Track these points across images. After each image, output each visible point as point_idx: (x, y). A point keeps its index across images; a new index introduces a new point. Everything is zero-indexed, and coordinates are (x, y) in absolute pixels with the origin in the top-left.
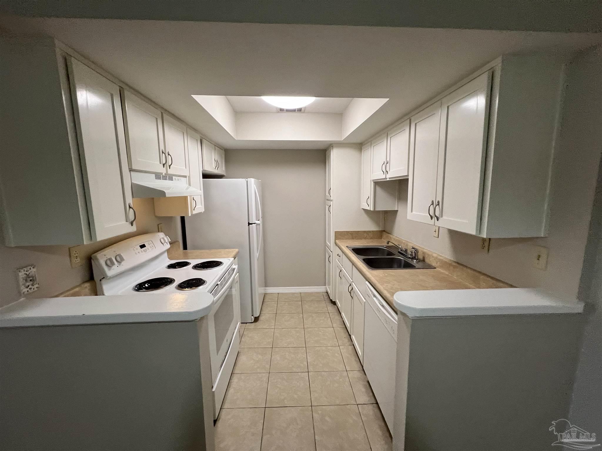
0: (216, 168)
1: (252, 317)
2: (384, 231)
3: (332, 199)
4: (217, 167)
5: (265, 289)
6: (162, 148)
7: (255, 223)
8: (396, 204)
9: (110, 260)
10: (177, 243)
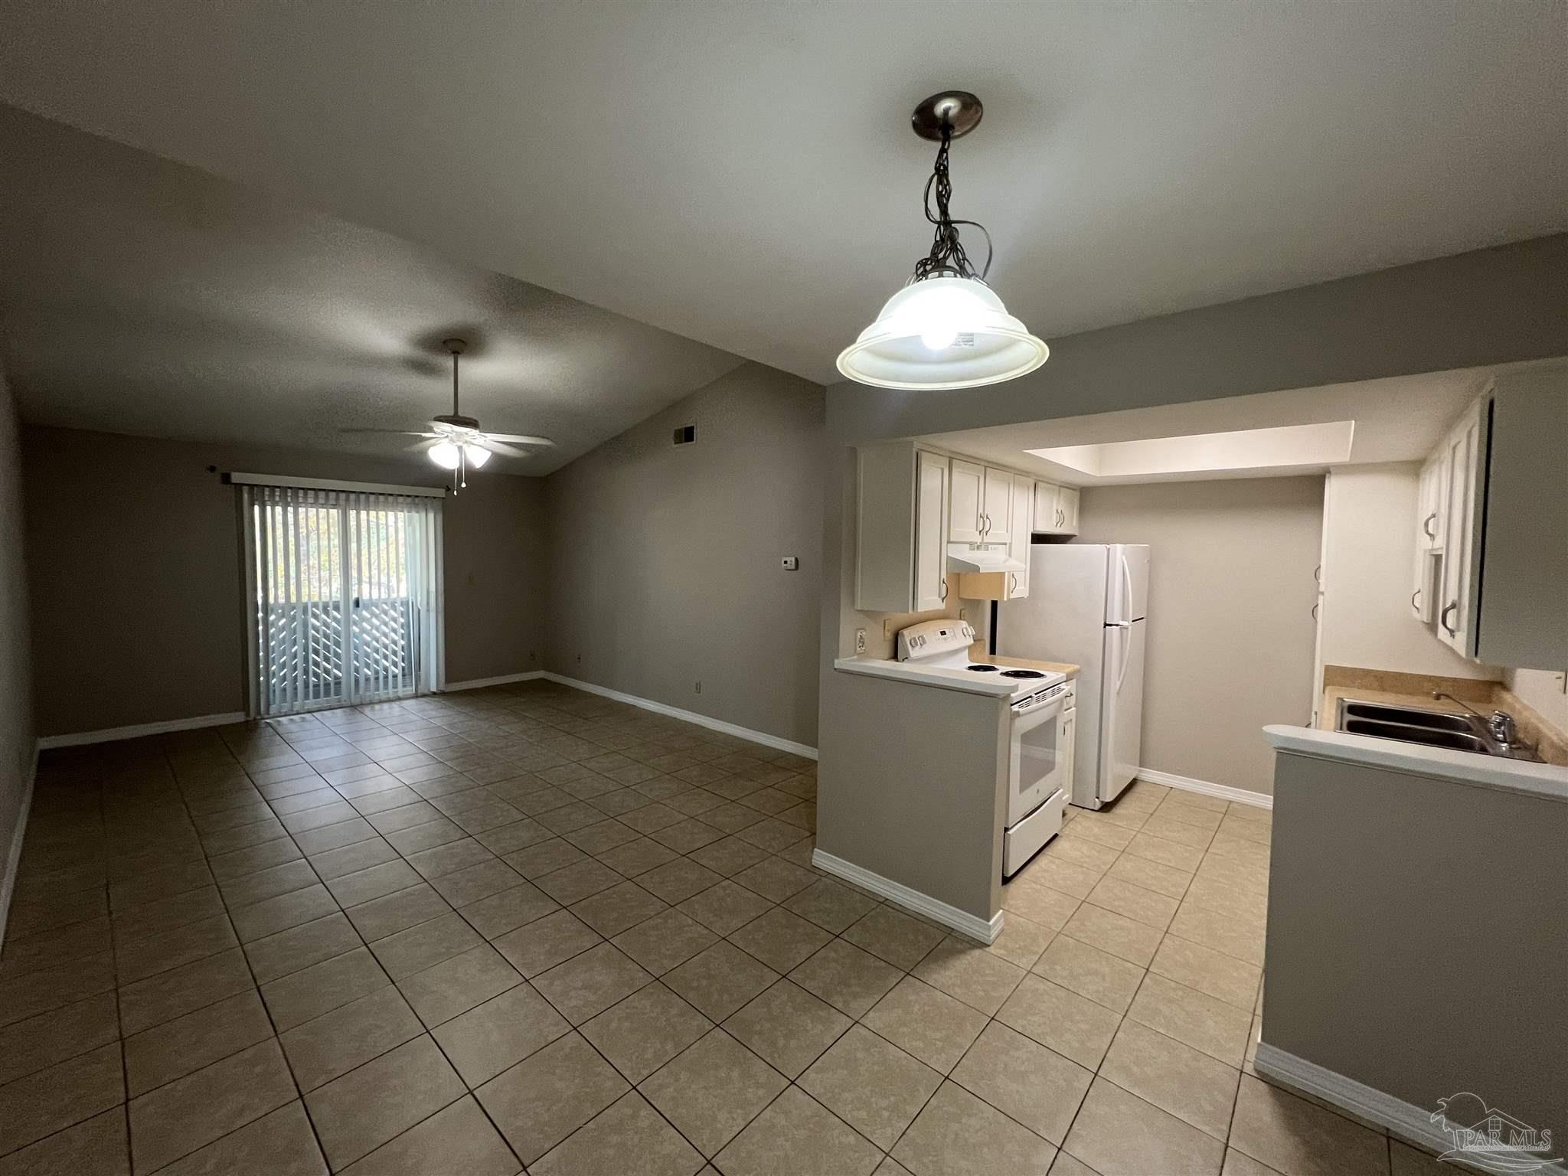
0: (1059, 525)
1: (1097, 800)
2: (1496, 683)
3: (1322, 590)
4: (1061, 521)
5: (1140, 771)
6: (981, 511)
7: (1117, 625)
9: (915, 640)
10: (983, 642)
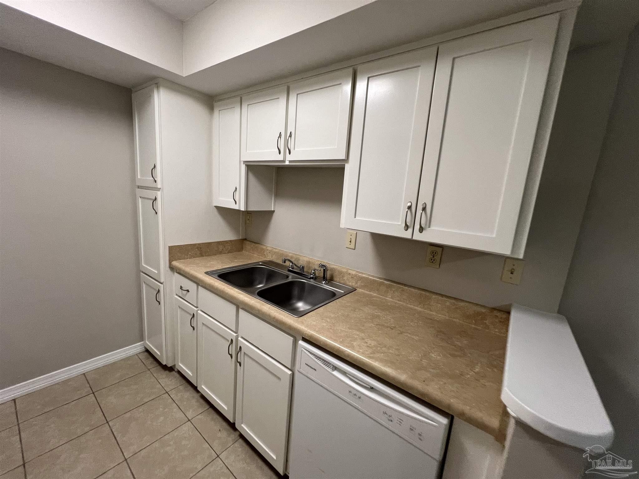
2: (246, 239)
3: (159, 186)
8: (272, 202)
